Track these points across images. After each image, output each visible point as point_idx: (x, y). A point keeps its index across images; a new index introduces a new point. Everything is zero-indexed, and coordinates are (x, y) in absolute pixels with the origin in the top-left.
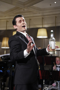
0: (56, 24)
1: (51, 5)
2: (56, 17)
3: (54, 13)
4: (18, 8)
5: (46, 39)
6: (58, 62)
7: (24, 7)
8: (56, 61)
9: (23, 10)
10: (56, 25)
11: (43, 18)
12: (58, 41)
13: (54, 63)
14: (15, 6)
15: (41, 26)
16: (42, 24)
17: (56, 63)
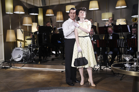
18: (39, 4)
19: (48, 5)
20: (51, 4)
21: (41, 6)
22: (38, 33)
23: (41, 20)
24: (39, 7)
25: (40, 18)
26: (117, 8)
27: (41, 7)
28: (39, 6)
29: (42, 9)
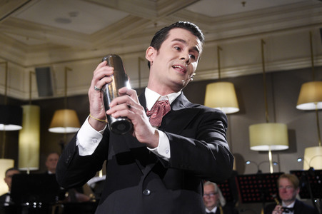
0: (264, 66)
1: (244, 3)
2: (263, 42)
3: (256, 29)
4: (137, 19)
5: (232, 117)
6: (285, 192)
7: (158, 16)
8: (281, 190)
9: (153, 25)
10: (266, 68)
11: (219, 48)
12: (275, 122)
13: (274, 196)
14: (124, 15)
15: (215, 76)
16: (219, 69)
17: (281, 195)
18: (26, 90)
19: (59, 93)
20: (70, 93)
21: (35, 96)
22: (8, 199)
23: (30, 148)
24: (26, 103)
25: (29, 139)
26: (301, 107)
27: (34, 102)
28: (26, 97)
29: (36, 108)
